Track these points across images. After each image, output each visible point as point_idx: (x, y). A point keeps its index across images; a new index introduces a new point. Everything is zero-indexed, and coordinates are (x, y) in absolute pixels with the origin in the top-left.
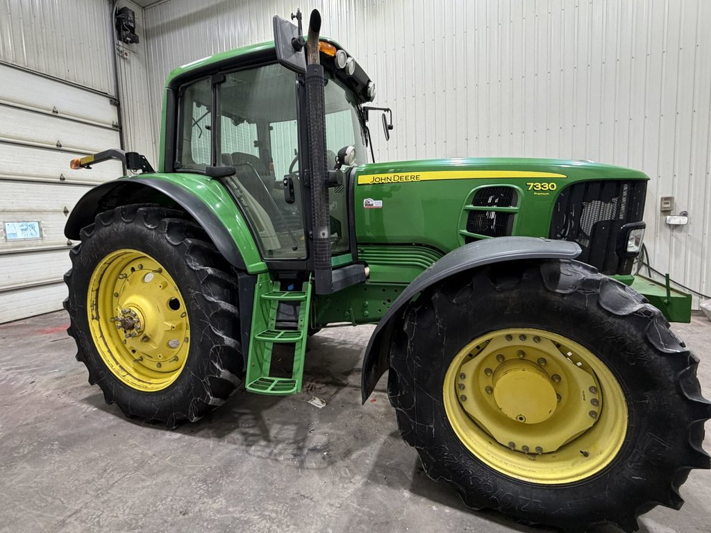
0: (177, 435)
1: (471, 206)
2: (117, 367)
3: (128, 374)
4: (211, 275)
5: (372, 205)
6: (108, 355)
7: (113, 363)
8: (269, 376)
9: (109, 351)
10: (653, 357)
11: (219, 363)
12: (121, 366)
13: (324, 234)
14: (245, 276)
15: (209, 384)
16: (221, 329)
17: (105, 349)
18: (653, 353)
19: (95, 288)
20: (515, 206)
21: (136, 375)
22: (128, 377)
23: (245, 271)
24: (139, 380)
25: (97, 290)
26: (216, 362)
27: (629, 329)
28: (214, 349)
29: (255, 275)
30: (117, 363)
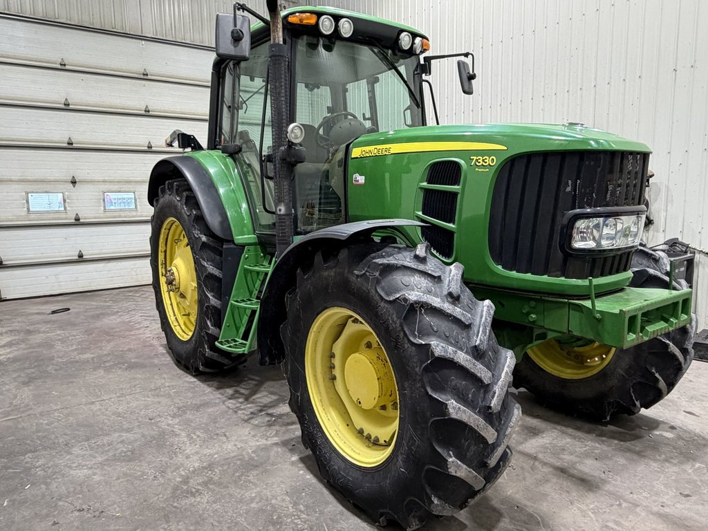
0: (193, 379)
1: (425, 184)
2: (173, 318)
3: (179, 325)
4: (204, 243)
5: (358, 181)
6: (170, 307)
7: (172, 314)
8: (242, 339)
9: (171, 304)
10: (406, 346)
11: (211, 321)
12: (176, 318)
13: (280, 210)
14: (233, 246)
15: (206, 338)
16: (211, 291)
17: (169, 302)
18: (407, 342)
19: (163, 250)
20: (459, 185)
21: (183, 327)
22: (178, 328)
23: (232, 241)
24: (184, 332)
25: (165, 252)
26: (208, 319)
27: (392, 315)
28: (206, 307)
29: (242, 247)
30: (175, 315)
